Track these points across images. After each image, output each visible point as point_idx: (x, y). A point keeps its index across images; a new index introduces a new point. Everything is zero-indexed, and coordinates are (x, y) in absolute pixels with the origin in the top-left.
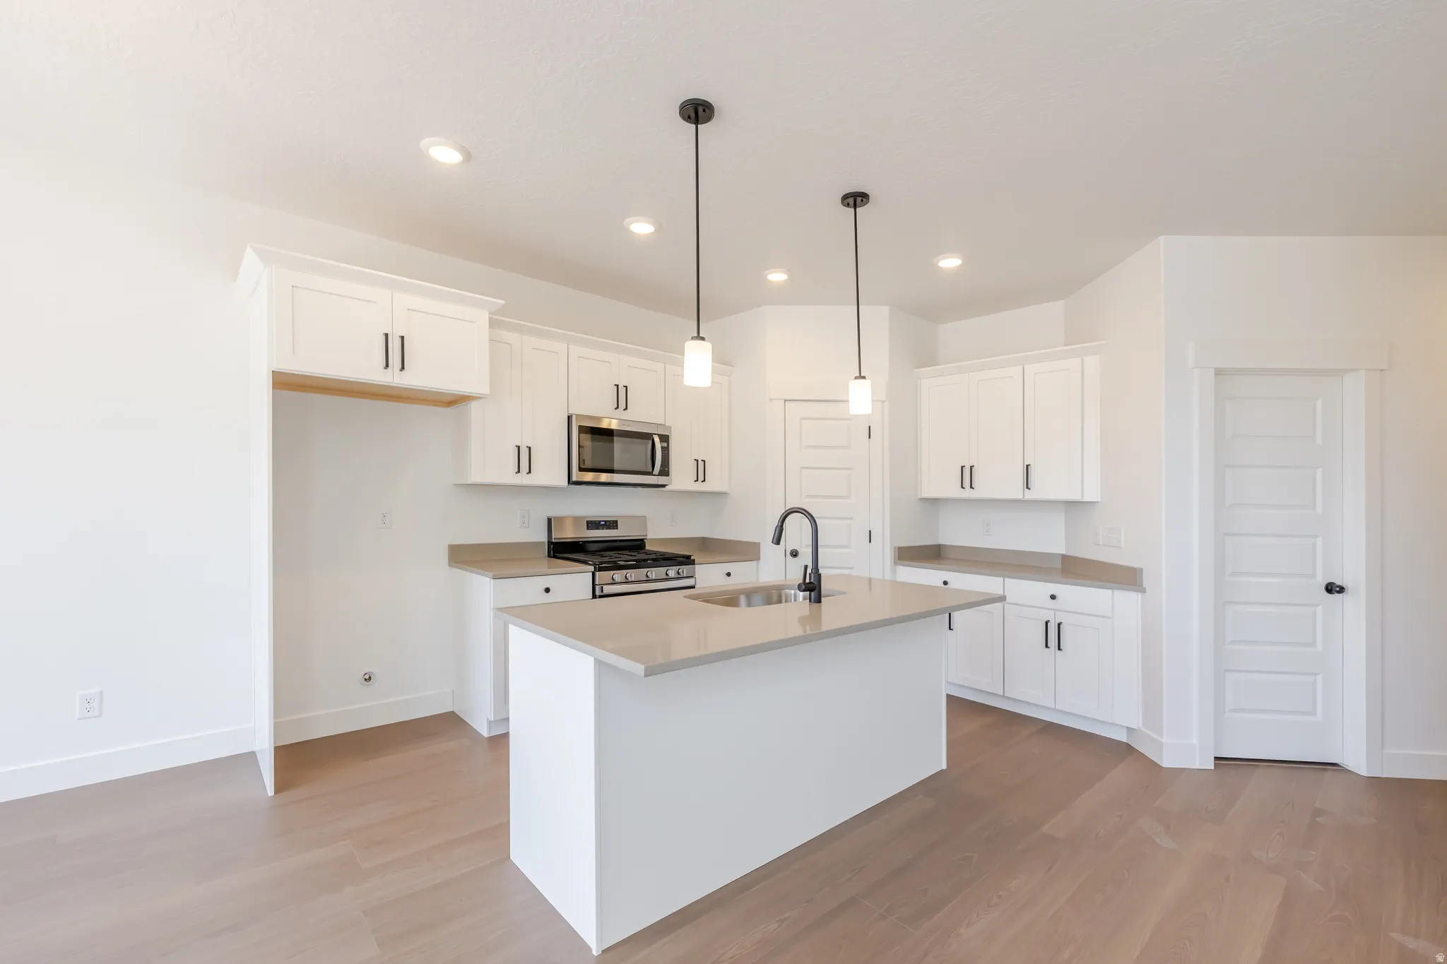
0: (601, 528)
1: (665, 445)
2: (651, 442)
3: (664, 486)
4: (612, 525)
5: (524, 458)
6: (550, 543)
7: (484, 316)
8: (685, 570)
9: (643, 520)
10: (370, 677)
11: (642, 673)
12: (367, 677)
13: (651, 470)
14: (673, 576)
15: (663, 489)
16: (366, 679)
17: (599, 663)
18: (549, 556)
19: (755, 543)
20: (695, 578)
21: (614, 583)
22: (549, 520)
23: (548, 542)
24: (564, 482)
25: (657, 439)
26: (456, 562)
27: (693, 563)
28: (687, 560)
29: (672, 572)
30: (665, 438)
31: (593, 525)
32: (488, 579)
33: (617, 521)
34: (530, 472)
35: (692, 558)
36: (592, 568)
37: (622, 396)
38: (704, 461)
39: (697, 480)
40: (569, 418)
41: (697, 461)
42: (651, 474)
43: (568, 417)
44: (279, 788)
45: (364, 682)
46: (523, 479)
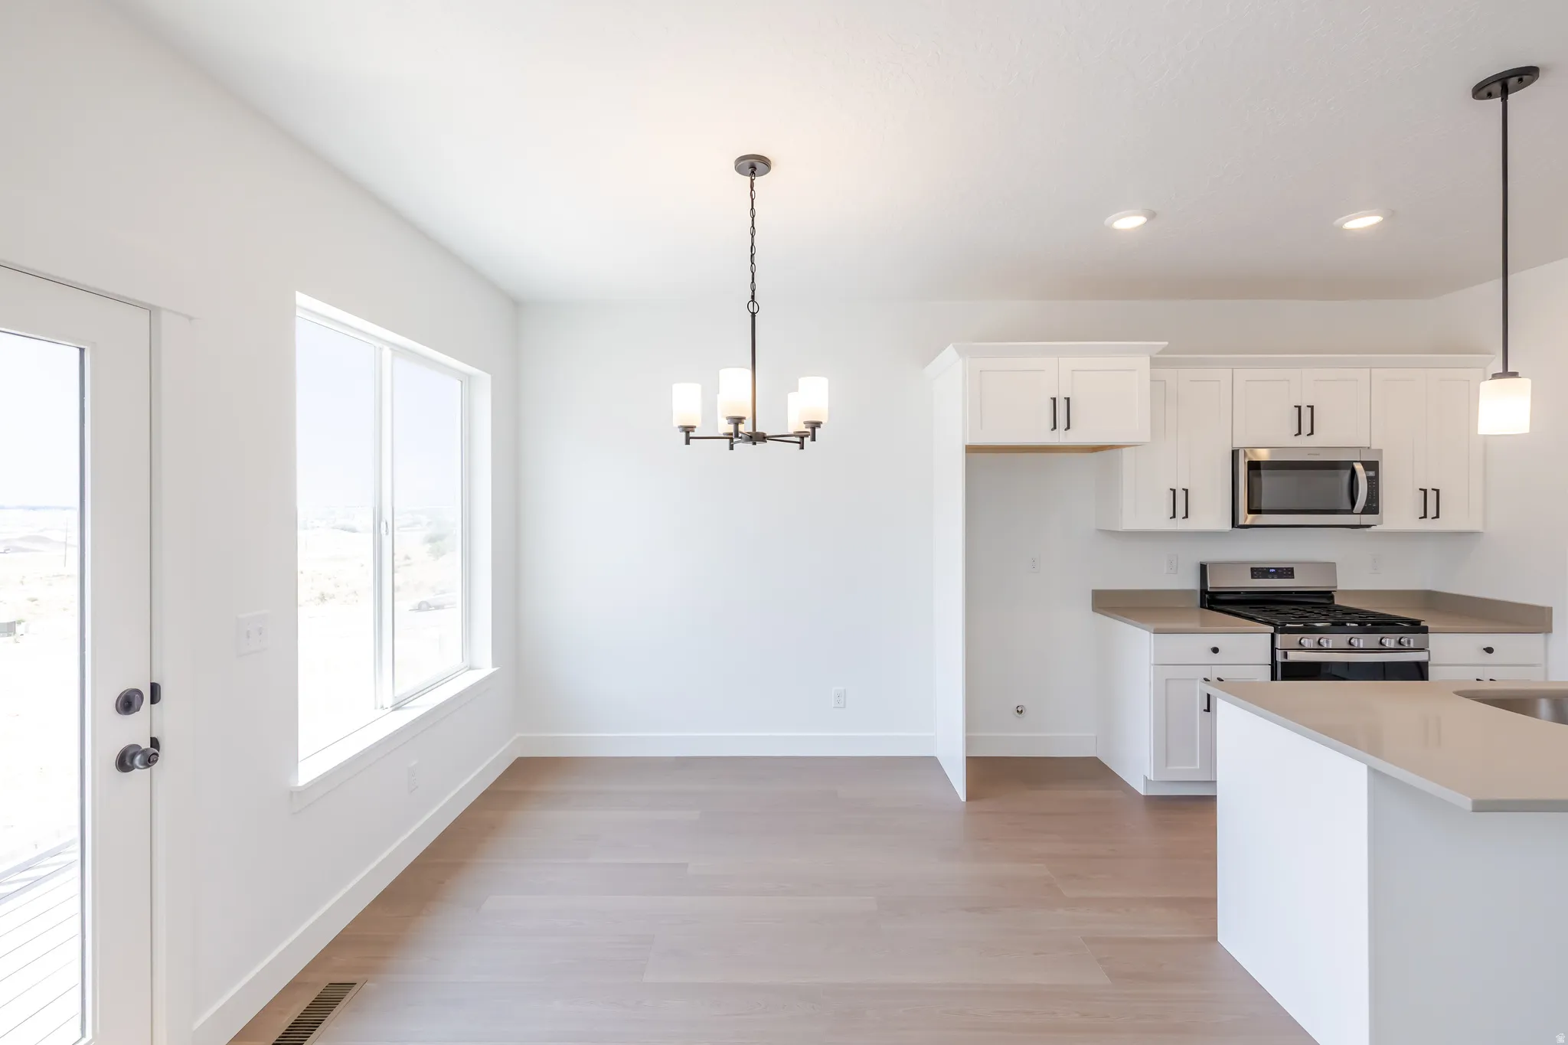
0: (1270, 576)
1: (1372, 474)
2: (1349, 472)
3: (1369, 526)
4: (1288, 573)
5: (1180, 502)
6: (1204, 591)
7: (1145, 361)
8: (1412, 640)
9: (1330, 567)
10: (1022, 711)
11: (1470, 807)
12: (1020, 710)
13: (1349, 507)
14: (1392, 646)
15: (1367, 530)
16: (1018, 711)
17: (1373, 772)
18: (1202, 606)
19: (1542, 608)
20: (1429, 651)
21: (1302, 648)
22: (1203, 568)
23: (1201, 591)
24: (1228, 526)
25: (1359, 467)
26: (1100, 608)
27: (1425, 630)
28: (1416, 627)
29: (1390, 641)
30: (1372, 466)
31: (1258, 572)
32: (1148, 633)
33: (1292, 569)
34: (1187, 516)
35: (1423, 624)
36: (1271, 629)
37: (1305, 418)
38: (1438, 491)
39: (1425, 516)
40: (1235, 454)
41: (1425, 491)
42: (1350, 512)
43: (1233, 452)
44: (970, 796)
45: (1020, 716)
46: (1180, 525)
